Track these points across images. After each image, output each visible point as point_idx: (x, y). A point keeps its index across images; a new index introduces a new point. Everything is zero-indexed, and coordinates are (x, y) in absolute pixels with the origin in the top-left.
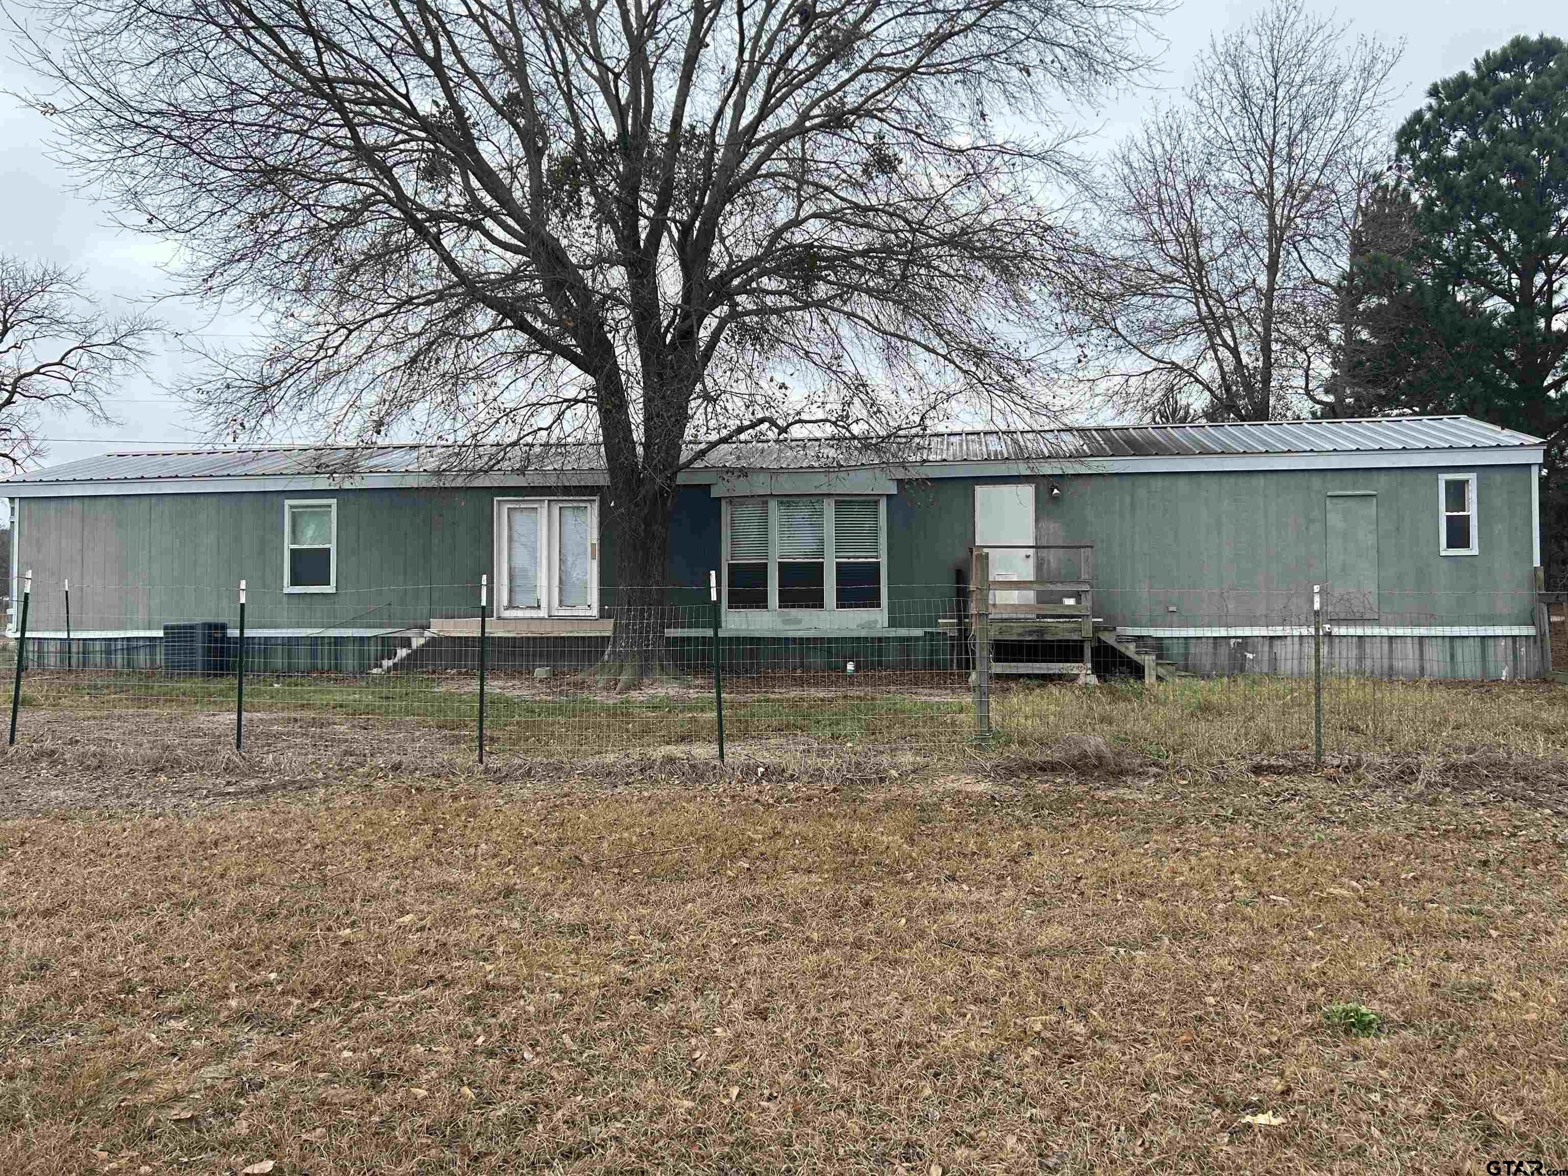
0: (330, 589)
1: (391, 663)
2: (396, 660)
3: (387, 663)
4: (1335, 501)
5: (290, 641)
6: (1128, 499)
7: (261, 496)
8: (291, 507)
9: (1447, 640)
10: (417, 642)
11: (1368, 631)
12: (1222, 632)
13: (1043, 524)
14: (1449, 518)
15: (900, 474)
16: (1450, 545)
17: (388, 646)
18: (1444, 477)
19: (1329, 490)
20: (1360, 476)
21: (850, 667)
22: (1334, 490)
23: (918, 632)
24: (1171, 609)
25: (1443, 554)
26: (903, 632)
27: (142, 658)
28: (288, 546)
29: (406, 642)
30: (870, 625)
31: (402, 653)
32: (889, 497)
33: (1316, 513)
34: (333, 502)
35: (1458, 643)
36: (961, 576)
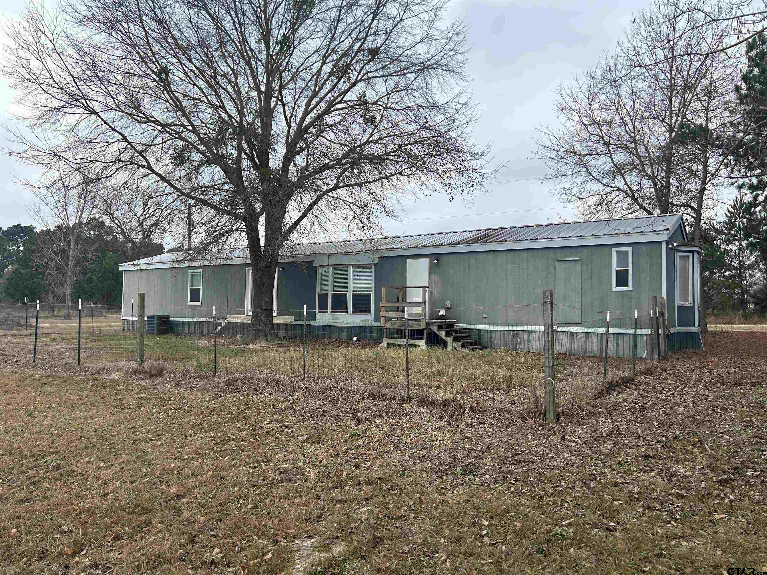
0: (199, 303)
2: (217, 331)
3: (215, 332)
4: (560, 263)
5: (189, 323)
6: (467, 265)
7: (183, 269)
8: (191, 272)
9: (616, 336)
10: (223, 324)
11: (575, 329)
12: (507, 328)
13: (433, 276)
14: (618, 271)
15: (380, 255)
16: (618, 285)
17: (215, 325)
18: (615, 249)
19: (557, 258)
20: (573, 250)
21: (355, 339)
22: (560, 257)
24: (484, 316)
25: (614, 290)
26: (378, 324)
28: (189, 287)
29: (220, 324)
30: (366, 321)
31: (219, 328)
32: (375, 264)
33: (552, 269)
34: (201, 270)
35: (621, 337)
36: (399, 300)
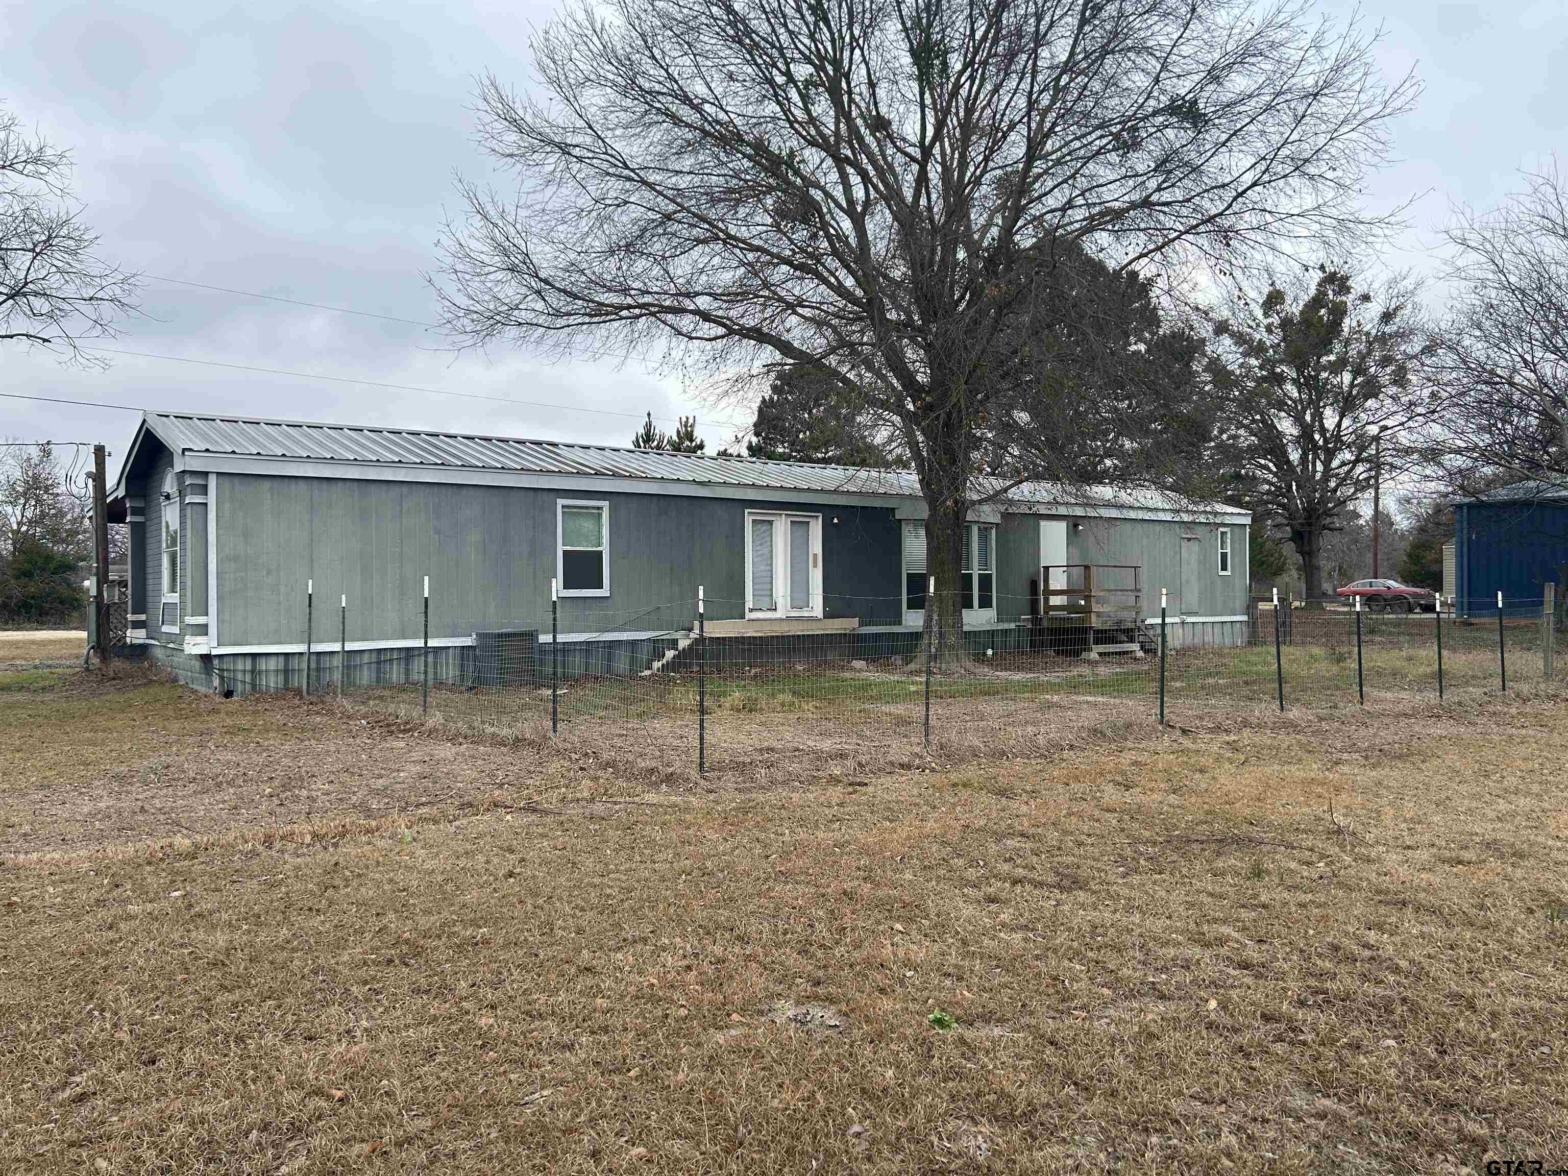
0: (604, 592)
1: (660, 664)
2: (664, 661)
3: (657, 665)
4: (1184, 541)
5: (565, 647)
6: (1106, 535)
7: (531, 493)
8: (563, 507)
10: (683, 644)
11: (1197, 620)
13: (1070, 550)
14: (1221, 553)
15: (1003, 509)
16: (1221, 569)
17: (657, 648)
18: (1220, 530)
19: (1182, 534)
20: (1192, 527)
23: (1012, 626)
25: (1219, 574)
26: (1006, 626)
27: (395, 674)
28: (561, 547)
29: (674, 643)
30: (991, 621)
31: (670, 654)
32: (997, 524)
33: (1177, 548)
34: (605, 504)
35: (1224, 626)
36: (1034, 584)
